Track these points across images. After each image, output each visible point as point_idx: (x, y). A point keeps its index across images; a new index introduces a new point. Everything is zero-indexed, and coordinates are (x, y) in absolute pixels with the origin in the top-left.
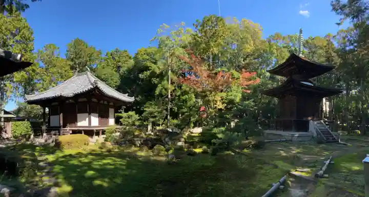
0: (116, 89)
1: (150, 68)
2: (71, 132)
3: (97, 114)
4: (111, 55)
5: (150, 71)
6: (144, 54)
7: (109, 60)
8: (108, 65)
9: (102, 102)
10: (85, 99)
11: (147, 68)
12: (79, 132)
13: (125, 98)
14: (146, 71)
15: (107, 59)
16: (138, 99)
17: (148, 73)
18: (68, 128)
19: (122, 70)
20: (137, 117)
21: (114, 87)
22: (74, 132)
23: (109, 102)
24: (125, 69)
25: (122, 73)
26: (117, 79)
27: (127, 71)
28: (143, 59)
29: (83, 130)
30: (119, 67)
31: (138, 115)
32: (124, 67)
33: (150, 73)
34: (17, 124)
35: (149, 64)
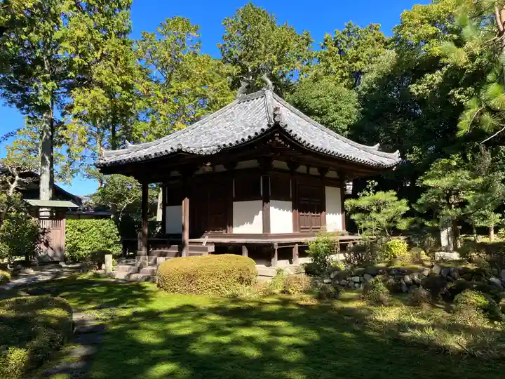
0: (349, 137)
1: (441, 61)
2: (212, 248)
3: (290, 203)
4: (336, 44)
5: (445, 69)
6: (422, 23)
7: (330, 59)
8: (327, 74)
9: (302, 169)
10: (253, 163)
11: (433, 64)
12: (236, 249)
13: (371, 155)
14: (432, 71)
15: (327, 55)
16: (410, 157)
17: (437, 77)
18: (205, 240)
19: (364, 82)
20: (403, 206)
21: (344, 131)
22: (220, 249)
23: (323, 170)
24: (374, 75)
25: (364, 89)
26: (350, 106)
27: (378, 81)
28: (419, 38)
29: (245, 244)
30: (357, 75)
31: (404, 201)
32: (371, 71)
33: (445, 77)
34: (82, 227)
35: (437, 48)
